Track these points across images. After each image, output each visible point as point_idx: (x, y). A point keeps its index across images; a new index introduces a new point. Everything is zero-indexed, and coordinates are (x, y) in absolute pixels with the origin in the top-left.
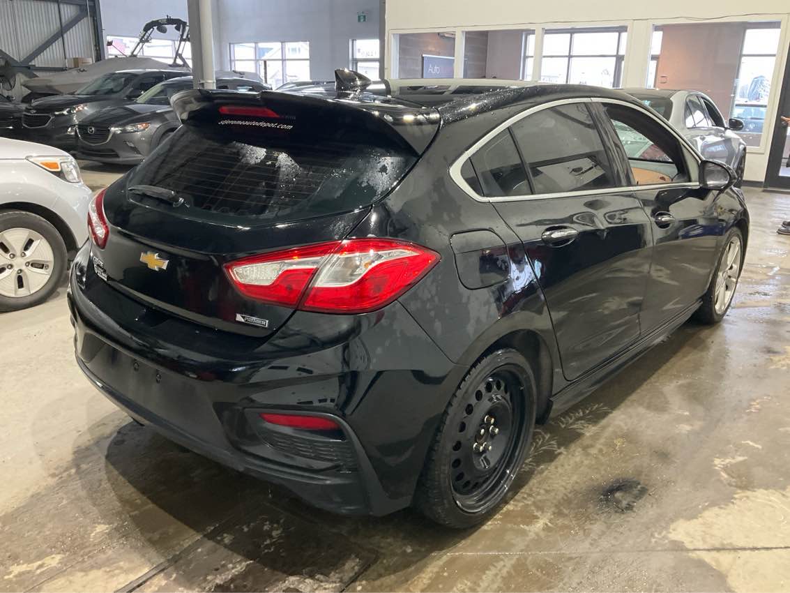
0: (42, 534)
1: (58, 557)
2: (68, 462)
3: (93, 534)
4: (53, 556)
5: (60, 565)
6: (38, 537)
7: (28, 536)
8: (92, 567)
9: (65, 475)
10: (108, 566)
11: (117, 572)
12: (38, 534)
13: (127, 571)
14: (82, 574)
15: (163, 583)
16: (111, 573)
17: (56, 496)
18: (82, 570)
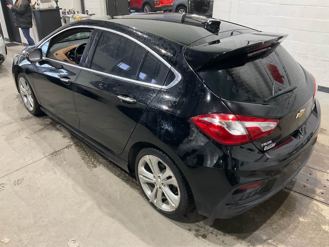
0: (315, 237)
1: (323, 227)
2: (263, 246)
3: (306, 221)
4: (324, 229)
5: (327, 225)
6: (318, 237)
7: (319, 241)
8: (322, 216)
9: (274, 243)
10: (319, 212)
11: (320, 209)
12: (316, 238)
13: (318, 206)
14: (326, 217)
15: (317, 197)
16: (321, 210)
17: (290, 241)
18: (325, 218)
